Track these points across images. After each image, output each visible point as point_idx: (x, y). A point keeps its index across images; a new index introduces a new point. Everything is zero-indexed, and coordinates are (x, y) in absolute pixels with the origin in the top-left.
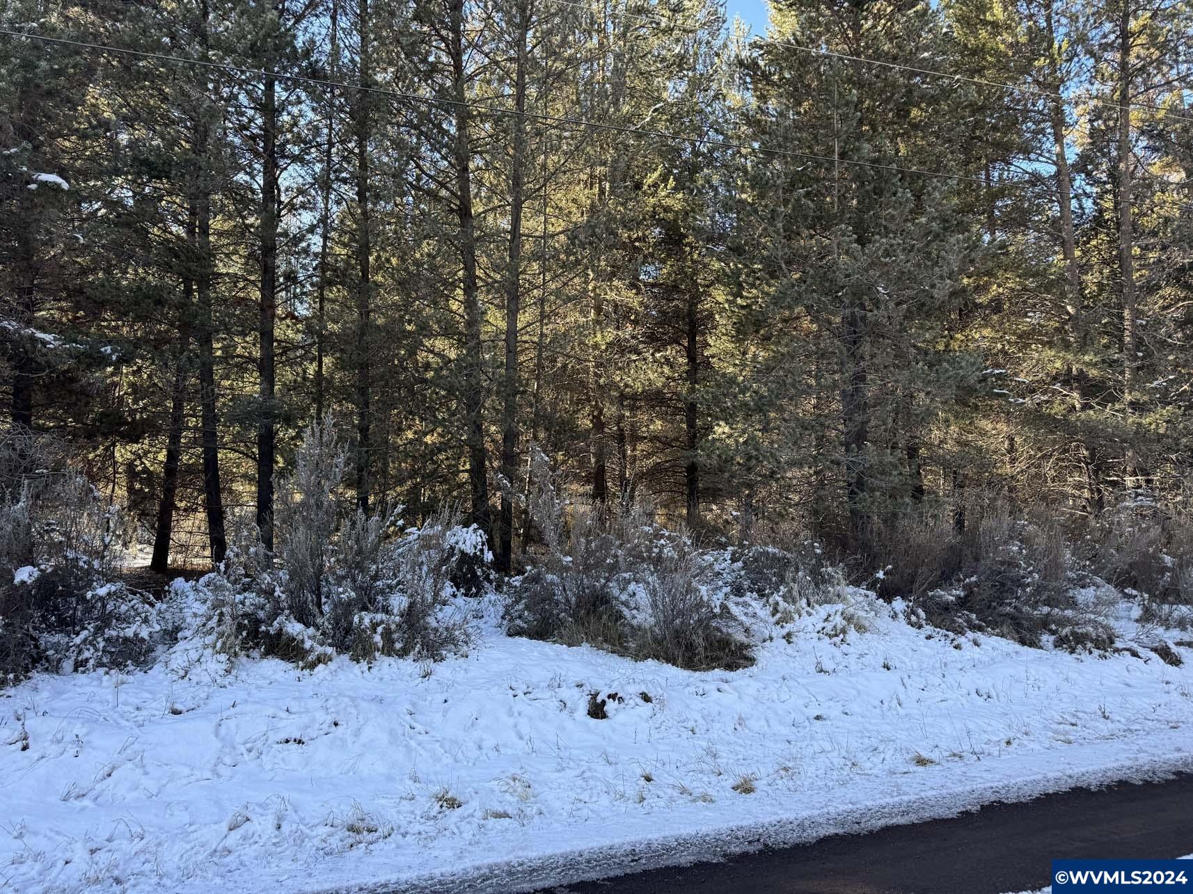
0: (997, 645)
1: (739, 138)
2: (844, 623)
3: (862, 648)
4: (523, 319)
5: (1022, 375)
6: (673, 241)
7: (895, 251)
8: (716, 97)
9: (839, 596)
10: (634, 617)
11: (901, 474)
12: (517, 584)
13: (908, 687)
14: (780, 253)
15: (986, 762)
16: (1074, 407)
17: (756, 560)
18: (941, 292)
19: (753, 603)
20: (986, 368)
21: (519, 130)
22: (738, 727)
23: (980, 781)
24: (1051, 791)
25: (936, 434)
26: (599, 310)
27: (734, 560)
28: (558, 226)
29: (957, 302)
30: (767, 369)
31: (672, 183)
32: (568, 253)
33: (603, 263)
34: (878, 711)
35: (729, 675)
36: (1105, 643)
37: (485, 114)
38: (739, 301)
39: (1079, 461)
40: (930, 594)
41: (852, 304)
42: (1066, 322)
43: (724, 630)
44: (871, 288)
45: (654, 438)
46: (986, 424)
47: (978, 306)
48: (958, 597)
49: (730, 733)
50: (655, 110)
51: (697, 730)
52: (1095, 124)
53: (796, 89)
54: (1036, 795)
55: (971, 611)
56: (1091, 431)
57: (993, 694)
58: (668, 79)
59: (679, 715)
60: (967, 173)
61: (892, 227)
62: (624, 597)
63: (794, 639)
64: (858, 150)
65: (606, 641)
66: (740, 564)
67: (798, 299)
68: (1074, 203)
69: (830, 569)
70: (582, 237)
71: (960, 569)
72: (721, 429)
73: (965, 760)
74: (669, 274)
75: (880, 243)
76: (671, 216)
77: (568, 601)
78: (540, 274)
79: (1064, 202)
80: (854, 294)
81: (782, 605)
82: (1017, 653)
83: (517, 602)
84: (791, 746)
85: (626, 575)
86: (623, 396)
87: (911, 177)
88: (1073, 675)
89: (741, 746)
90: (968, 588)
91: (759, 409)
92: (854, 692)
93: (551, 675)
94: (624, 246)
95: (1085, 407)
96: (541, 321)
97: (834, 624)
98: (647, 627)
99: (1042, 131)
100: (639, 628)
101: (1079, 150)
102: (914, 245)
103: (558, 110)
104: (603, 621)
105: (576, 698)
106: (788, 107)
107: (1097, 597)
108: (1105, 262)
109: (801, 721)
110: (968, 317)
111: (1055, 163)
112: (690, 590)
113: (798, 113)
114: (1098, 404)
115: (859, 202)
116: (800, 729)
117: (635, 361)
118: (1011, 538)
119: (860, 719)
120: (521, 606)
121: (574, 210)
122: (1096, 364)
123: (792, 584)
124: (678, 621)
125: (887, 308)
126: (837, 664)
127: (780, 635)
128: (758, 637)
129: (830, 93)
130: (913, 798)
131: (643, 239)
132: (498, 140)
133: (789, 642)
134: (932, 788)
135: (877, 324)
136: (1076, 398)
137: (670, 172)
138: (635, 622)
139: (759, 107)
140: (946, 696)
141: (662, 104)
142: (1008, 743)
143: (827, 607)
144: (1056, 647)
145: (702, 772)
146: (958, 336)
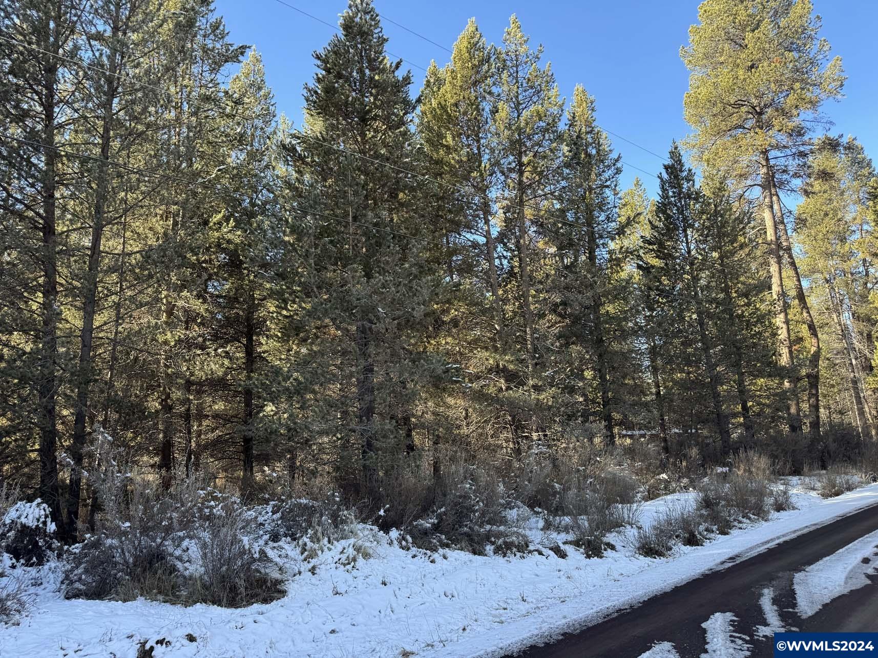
0: (457, 556)
1: (284, 197)
2: (355, 553)
3: (367, 571)
4: (98, 320)
5: (471, 368)
6: (234, 265)
7: (388, 285)
8: (267, 167)
9: (352, 532)
10: (186, 569)
11: (396, 437)
12: (77, 551)
13: (398, 596)
14: (313, 281)
15: (449, 647)
16: (502, 389)
17: (291, 510)
18: (419, 313)
19: (286, 546)
20: (448, 363)
21: (102, 171)
22: (269, 650)
25: (419, 409)
26: (170, 313)
27: (274, 513)
28: (134, 247)
29: (430, 320)
30: (304, 362)
31: (232, 223)
32: (142, 267)
33: (174, 278)
34: (376, 619)
35: (264, 607)
36: (523, 548)
37: (72, 155)
38: (284, 312)
39: (506, 423)
40: (415, 523)
41: (363, 319)
42: (495, 334)
43: (263, 571)
44: (374, 308)
45: (216, 416)
46: (450, 401)
47: (444, 323)
48: (433, 524)
50: (219, 170)
52: (507, 214)
53: (323, 170)
55: (441, 533)
56: (512, 406)
57: (455, 594)
58: (231, 149)
59: (220, 648)
60: (434, 237)
61: (387, 268)
62: (178, 553)
63: (317, 571)
64: (365, 215)
65: (160, 593)
66: (279, 515)
67: (326, 313)
68: (497, 262)
69: (345, 512)
70: (155, 256)
71: (434, 503)
72: (270, 408)
73: (435, 648)
74: (230, 289)
75: (378, 279)
76: (231, 247)
77: (126, 562)
78: (117, 283)
79: (490, 259)
80: (363, 311)
81: (310, 544)
82: (470, 561)
83: (77, 567)
85: (181, 534)
86: (189, 384)
87: (399, 237)
88: (505, 573)
90: (439, 517)
91: (298, 392)
92: (360, 607)
93: (103, 631)
94: (193, 266)
95: (508, 388)
96: (117, 321)
97: (346, 555)
98: (198, 575)
99: (478, 216)
100: (191, 578)
101: (499, 230)
102: (400, 282)
103: (140, 161)
104: (158, 576)
105: (126, 648)
106: (317, 182)
107: (518, 515)
108: (516, 299)
109: (320, 636)
110: (438, 329)
111: (485, 236)
112: (235, 540)
113: (325, 186)
114: (515, 387)
115: (367, 250)
116: (318, 644)
117: (199, 355)
118: (465, 478)
119: (364, 628)
120: (80, 571)
121: (150, 235)
122: (512, 361)
123: (317, 527)
124: (224, 568)
125: (384, 322)
126: (349, 586)
127: (307, 570)
128: (290, 572)
129: (346, 176)
131: (209, 262)
132: (83, 176)
133: (314, 574)
135: (378, 332)
136: (502, 383)
137: (232, 215)
138: (187, 573)
139: (297, 178)
140: (425, 600)
141: (225, 166)
142: (464, 629)
143: (343, 542)
144: (495, 553)
146: (432, 342)
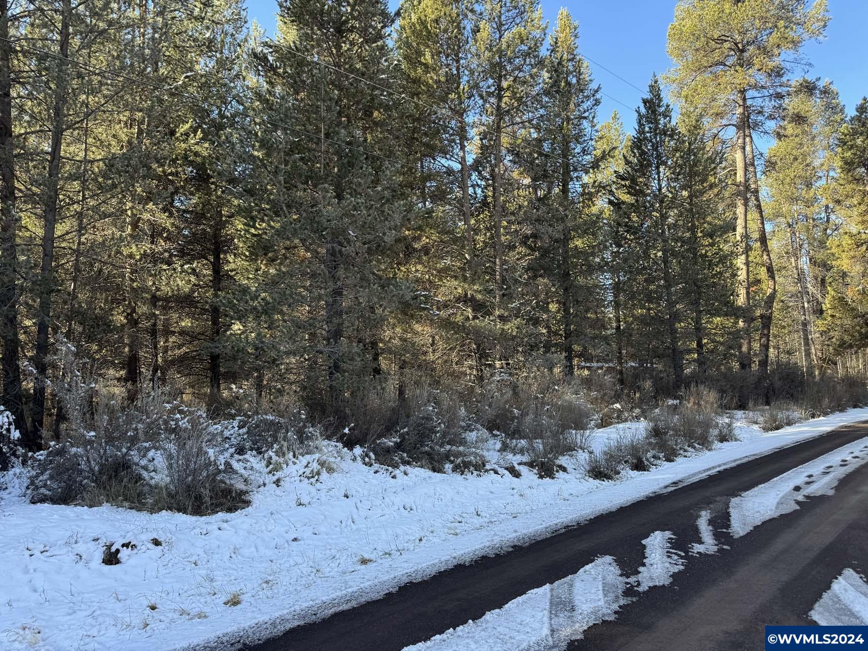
0: (417, 473)
1: (254, 110)
2: (319, 467)
3: (330, 484)
4: (60, 229)
5: (440, 296)
6: (202, 179)
7: (360, 207)
8: (237, 76)
9: (317, 448)
10: (152, 478)
11: (362, 360)
12: (42, 458)
13: (360, 509)
14: (282, 199)
15: (405, 556)
16: (469, 317)
17: (257, 426)
18: (390, 238)
19: (252, 459)
20: (417, 290)
21: (61, 70)
22: (233, 555)
23: (400, 569)
24: (442, 570)
25: (388, 333)
26: (135, 225)
27: (240, 427)
28: (97, 154)
29: (401, 246)
30: (273, 283)
31: (199, 134)
32: (106, 176)
33: (139, 190)
34: (337, 529)
35: (229, 516)
36: (480, 467)
37: (28, 51)
38: (253, 231)
39: (471, 351)
40: (378, 442)
41: (333, 241)
42: (465, 264)
43: (228, 482)
44: (344, 231)
45: (183, 333)
46: (418, 327)
47: (415, 250)
48: (396, 443)
49: (226, 561)
50: (186, 77)
51: (199, 563)
52: (484, 141)
53: (295, 82)
54: (433, 574)
55: (403, 452)
56: (477, 332)
57: (414, 508)
58: (199, 55)
59: (185, 552)
60: (408, 160)
61: (359, 190)
62: (143, 462)
63: (282, 483)
64: (338, 133)
65: (126, 500)
66: (245, 430)
67: (295, 233)
68: (471, 190)
69: (311, 429)
70: (119, 165)
71: (398, 423)
72: (237, 327)
73: (393, 557)
74: (197, 204)
75: (350, 200)
76: (199, 160)
77: (92, 470)
78: (80, 191)
79: (464, 188)
80: (333, 233)
81: (275, 458)
82: (430, 477)
83: (42, 474)
84: (273, 564)
85: (147, 445)
86: (155, 299)
87: (373, 158)
88: (462, 489)
89: (234, 569)
90: (402, 436)
91: (265, 312)
92: (322, 517)
93: (69, 533)
94: (159, 178)
95: (475, 318)
96: (80, 231)
97: (311, 469)
98: (163, 484)
99: (454, 141)
100: (156, 486)
101: (474, 157)
102: (372, 205)
103: (102, 61)
104: (123, 484)
105: (92, 550)
106: (288, 94)
107: (477, 437)
108: (487, 229)
109: (282, 543)
110: (409, 256)
111: (460, 163)
112: (201, 452)
113: (297, 100)
114: (482, 316)
115: (338, 170)
116: (280, 550)
117: (165, 270)
118: (429, 401)
119: (326, 537)
120: (45, 477)
121: (113, 143)
122: (480, 291)
123: (282, 442)
124: (190, 479)
125: (355, 246)
126: (312, 498)
127: (272, 482)
128: (255, 484)
129: (319, 89)
130: (355, 589)
131: (176, 174)
132: (41, 75)
133: (278, 486)
134: (369, 580)
135: (348, 256)
136: (469, 313)
137: (200, 126)
138: (153, 482)
139: (268, 89)
140: (384, 512)
141: (193, 73)
142: (420, 540)
143: (308, 457)
144: (453, 471)
145: (200, 595)
146: (402, 268)
